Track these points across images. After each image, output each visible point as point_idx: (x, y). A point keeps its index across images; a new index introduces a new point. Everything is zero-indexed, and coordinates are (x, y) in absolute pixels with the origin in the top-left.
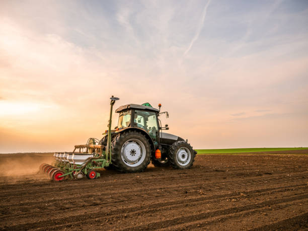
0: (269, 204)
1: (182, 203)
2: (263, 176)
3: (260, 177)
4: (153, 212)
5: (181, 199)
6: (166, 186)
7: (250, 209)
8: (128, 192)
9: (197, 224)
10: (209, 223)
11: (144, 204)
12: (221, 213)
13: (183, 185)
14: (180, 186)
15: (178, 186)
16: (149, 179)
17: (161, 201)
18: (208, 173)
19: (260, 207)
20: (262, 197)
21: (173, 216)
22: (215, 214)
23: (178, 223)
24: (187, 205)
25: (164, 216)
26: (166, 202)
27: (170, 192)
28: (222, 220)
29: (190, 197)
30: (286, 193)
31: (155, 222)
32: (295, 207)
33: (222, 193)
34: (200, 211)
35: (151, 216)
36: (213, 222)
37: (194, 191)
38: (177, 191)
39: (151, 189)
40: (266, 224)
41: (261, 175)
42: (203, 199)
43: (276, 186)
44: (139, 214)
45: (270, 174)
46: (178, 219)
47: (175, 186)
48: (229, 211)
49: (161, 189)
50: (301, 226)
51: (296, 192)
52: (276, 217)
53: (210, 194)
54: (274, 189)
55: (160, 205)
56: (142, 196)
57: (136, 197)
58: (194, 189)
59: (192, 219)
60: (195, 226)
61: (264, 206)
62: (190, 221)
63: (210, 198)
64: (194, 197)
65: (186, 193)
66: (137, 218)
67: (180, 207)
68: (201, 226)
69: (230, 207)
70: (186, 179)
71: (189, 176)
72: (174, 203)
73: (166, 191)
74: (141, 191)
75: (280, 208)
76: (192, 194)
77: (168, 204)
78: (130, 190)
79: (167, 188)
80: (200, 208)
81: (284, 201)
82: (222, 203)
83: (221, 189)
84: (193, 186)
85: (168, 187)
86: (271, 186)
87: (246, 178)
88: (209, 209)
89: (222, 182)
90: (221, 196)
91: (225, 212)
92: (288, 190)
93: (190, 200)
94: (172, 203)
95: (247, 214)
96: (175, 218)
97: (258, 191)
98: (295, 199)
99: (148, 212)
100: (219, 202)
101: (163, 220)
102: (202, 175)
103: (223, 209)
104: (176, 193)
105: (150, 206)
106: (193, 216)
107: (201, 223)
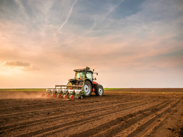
0: (93, 117)
1: (44, 120)
2: (94, 103)
3: (92, 103)
4: (22, 128)
5: (43, 118)
6: (36, 111)
7: (84, 121)
8: (7, 116)
9: (51, 133)
10: (59, 131)
11: (17, 123)
12: (67, 124)
13: (48, 109)
14: (46, 110)
15: (44, 110)
16: (25, 107)
17: (30, 120)
18: (65, 102)
19: (89, 120)
20: (91, 114)
21: (37, 129)
22: (64, 125)
23: (39, 133)
24: (47, 121)
25: (30, 130)
26: (33, 120)
27: (38, 114)
28: (67, 129)
29: (51, 117)
30: (103, 111)
31: (23, 134)
32: (106, 118)
33: (71, 113)
34: (54, 125)
35: (21, 130)
36: (61, 130)
37: (54, 112)
38: (43, 113)
39: (25, 113)
40: (91, 128)
41: (93, 102)
42: (58, 117)
43: (100, 108)
44: (12, 130)
45: (98, 102)
46: (39, 131)
47: (43, 110)
48: (72, 123)
49: (33, 112)
50: (107, 127)
51: (108, 110)
52: (96, 124)
53: (63, 114)
54: (98, 109)
55: (29, 123)
56: (18, 117)
57: (13, 119)
58: (54, 111)
59: (49, 129)
60: (49, 134)
61: (91, 119)
62: (47, 131)
63: (63, 116)
64: (53, 117)
65: (49, 114)
66: (10, 133)
67: (43, 123)
68: (53, 133)
69: (73, 120)
70: (50, 106)
71: (53, 104)
72: (39, 121)
73: (35, 114)
74: (18, 114)
75: (99, 119)
76: (52, 115)
77: (34, 122)
78: (9, 114)
79: (37, 112)
80: (55, 122)
81: (102, 116)
82: (69, 119)
83: (70, 111)
84: (54, 109)
85: (38, 111)
86: (97, 108)
87: (85, 104)
88: (61, 123)
89: (71, 107)
90: (69, 115)
91: (70, 124)
92: (105, 110)
93: (50, 118)
94: (37, 121)
95: (82, 124)
96: (38, 130)
97: (90, 111)
98: (107, 114)
99: (19, 128)
100: (67, 118)
101: (29, 132)
102: (60, 103)
103: (69, 122)
104: (42, 114)
105: (22, 124)
106: (49, 128)
107: (54, 132)
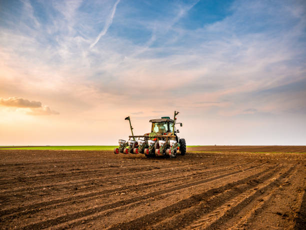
0: (152, 195)
1: (70, 199)
2: (153, 171)
3: (149, 171)
4: (32, 213)
5: (68, 196)
6: (54, 184)
7: (136, 201)
8: (5, 192)
9: (82, 221)
10: (95, 219)
11: (23, 205)
12: (109, 207)
13: (75, 181)
14: (70, 183)
15: (68, 183)
16: (36, 177)
17: (45, 200)
18: (103, 169)
19: (145, 199)
20: (149, 190)
21: (57, 215)
22: (103, 208)
23: (62, 222)
24: (74, 202)
25: (46, 216)
26: (51, 200)
27: (58, 190)
28: (108, 214)
29: (80, 194)
30: (168, 185)
31: (34, 223)
32: (173, 196)
33: (113, 187)
34: (87, 207)
35: (30, 217)
36: (98, 217)
37: (84, 187)
38: (66, 188)
39: (35, 188)
40: (148, 213)
41: (150, 170)
42: (93, 195)
43: (162, 179)
44: (14, 217)
45: (159, 168)
46: (61, 218)
47: (66, 183)
48: (117, 204)
49: (48, 187)
50: (175, 212)
51: (176, 183)
52: (157, 206)
53: (101, 190)
54: (160, 181)
55: (43, 204)
56: (24, 195)
57: (15, 198)
58: (85, 185)
59: (78, 215)
60: (79, 223)
61: (148, 198)
62: (75, 218)
63: (100, 193)
64: (83, 194)
65: (76, 189)
66: (11, 221)
67: (67, 204)
68: (86, 222)
69: (119, 200)
70: (78, 175)
71: (83, 172)
72: (61, 201)
73: (53, 189)
74: (24, 190)
75: (162, 198)
76: (82, 190)
77: (52, 203)
78: (9, 190)
79: (56, 186)
80: (88, 204)
81: (166, 192)
82: (112, 197)
83: (113, 183)
84: (85, 182)
85: (57, 184)
86: (158, 179)
87: (138, 173)
88: (97, 204)
89: (114, 178)
90: (111, 191)
91: (113, 206)
92: (171, 182)
93: (79, 196)
94: (57, 202)
95: (132, 206)
96: (59, 216)
97: (146, 184)
98: (175, 189)
99: (27, 213)
100: (108, 196)
101: (44, 220)
102: (95, 171)
103: (111, 203)
104: (65, 190)
105: (31, 207)
106: (79, 213)
107: (86, 219)
